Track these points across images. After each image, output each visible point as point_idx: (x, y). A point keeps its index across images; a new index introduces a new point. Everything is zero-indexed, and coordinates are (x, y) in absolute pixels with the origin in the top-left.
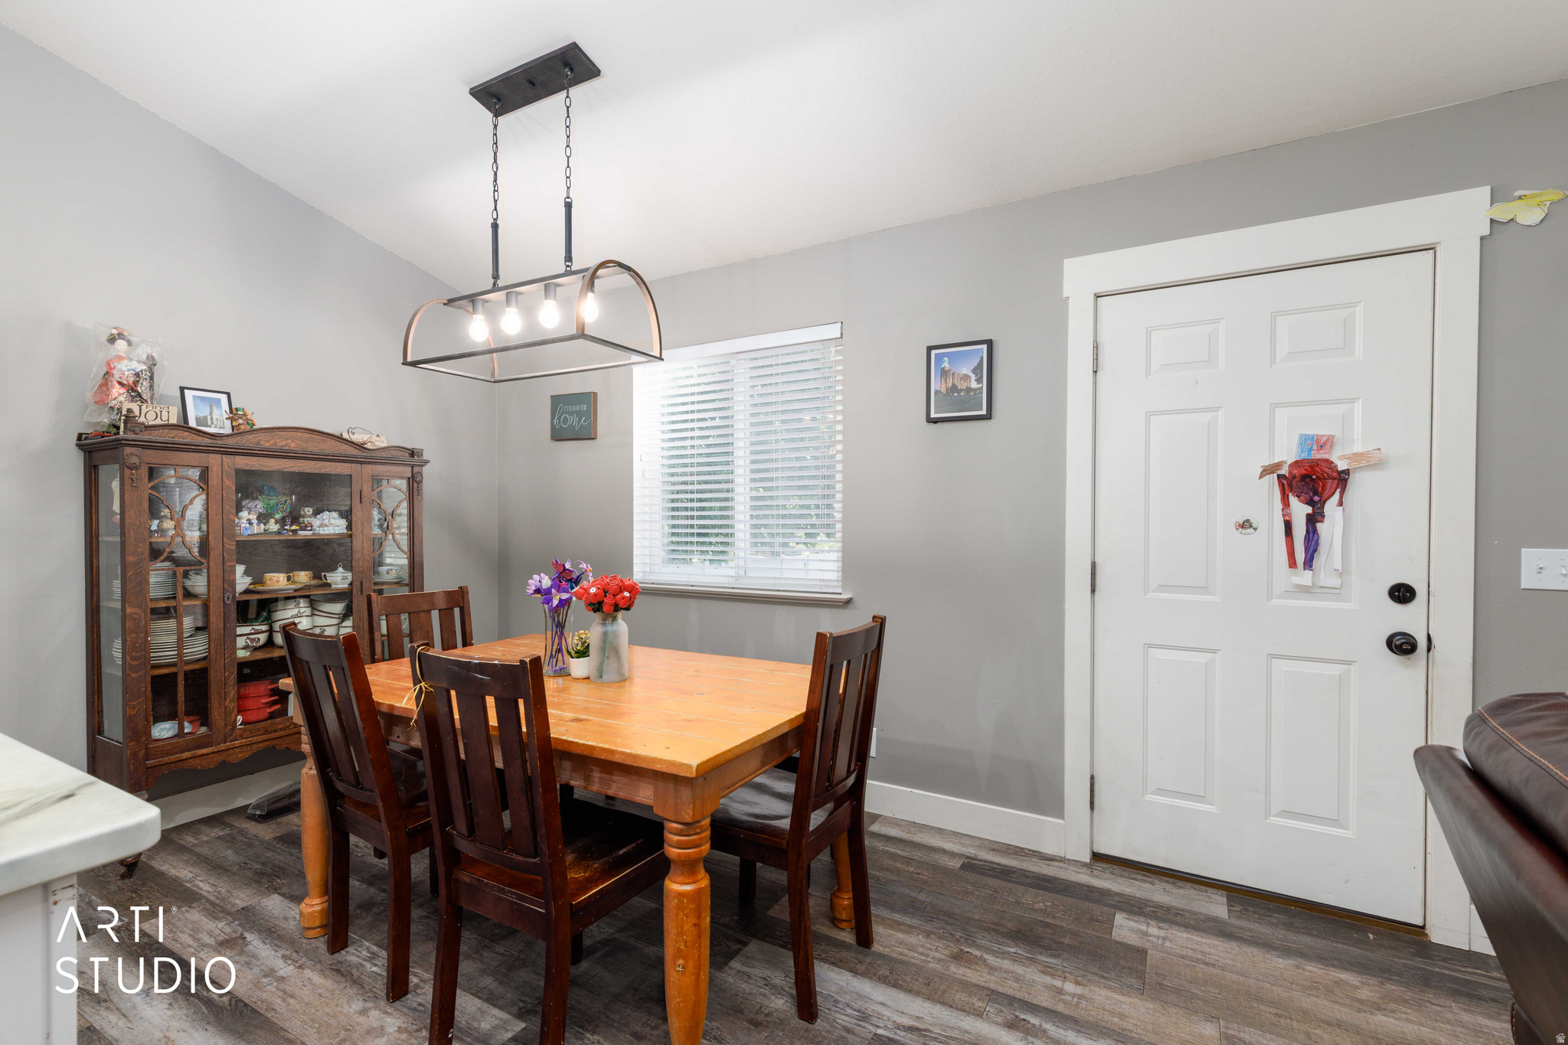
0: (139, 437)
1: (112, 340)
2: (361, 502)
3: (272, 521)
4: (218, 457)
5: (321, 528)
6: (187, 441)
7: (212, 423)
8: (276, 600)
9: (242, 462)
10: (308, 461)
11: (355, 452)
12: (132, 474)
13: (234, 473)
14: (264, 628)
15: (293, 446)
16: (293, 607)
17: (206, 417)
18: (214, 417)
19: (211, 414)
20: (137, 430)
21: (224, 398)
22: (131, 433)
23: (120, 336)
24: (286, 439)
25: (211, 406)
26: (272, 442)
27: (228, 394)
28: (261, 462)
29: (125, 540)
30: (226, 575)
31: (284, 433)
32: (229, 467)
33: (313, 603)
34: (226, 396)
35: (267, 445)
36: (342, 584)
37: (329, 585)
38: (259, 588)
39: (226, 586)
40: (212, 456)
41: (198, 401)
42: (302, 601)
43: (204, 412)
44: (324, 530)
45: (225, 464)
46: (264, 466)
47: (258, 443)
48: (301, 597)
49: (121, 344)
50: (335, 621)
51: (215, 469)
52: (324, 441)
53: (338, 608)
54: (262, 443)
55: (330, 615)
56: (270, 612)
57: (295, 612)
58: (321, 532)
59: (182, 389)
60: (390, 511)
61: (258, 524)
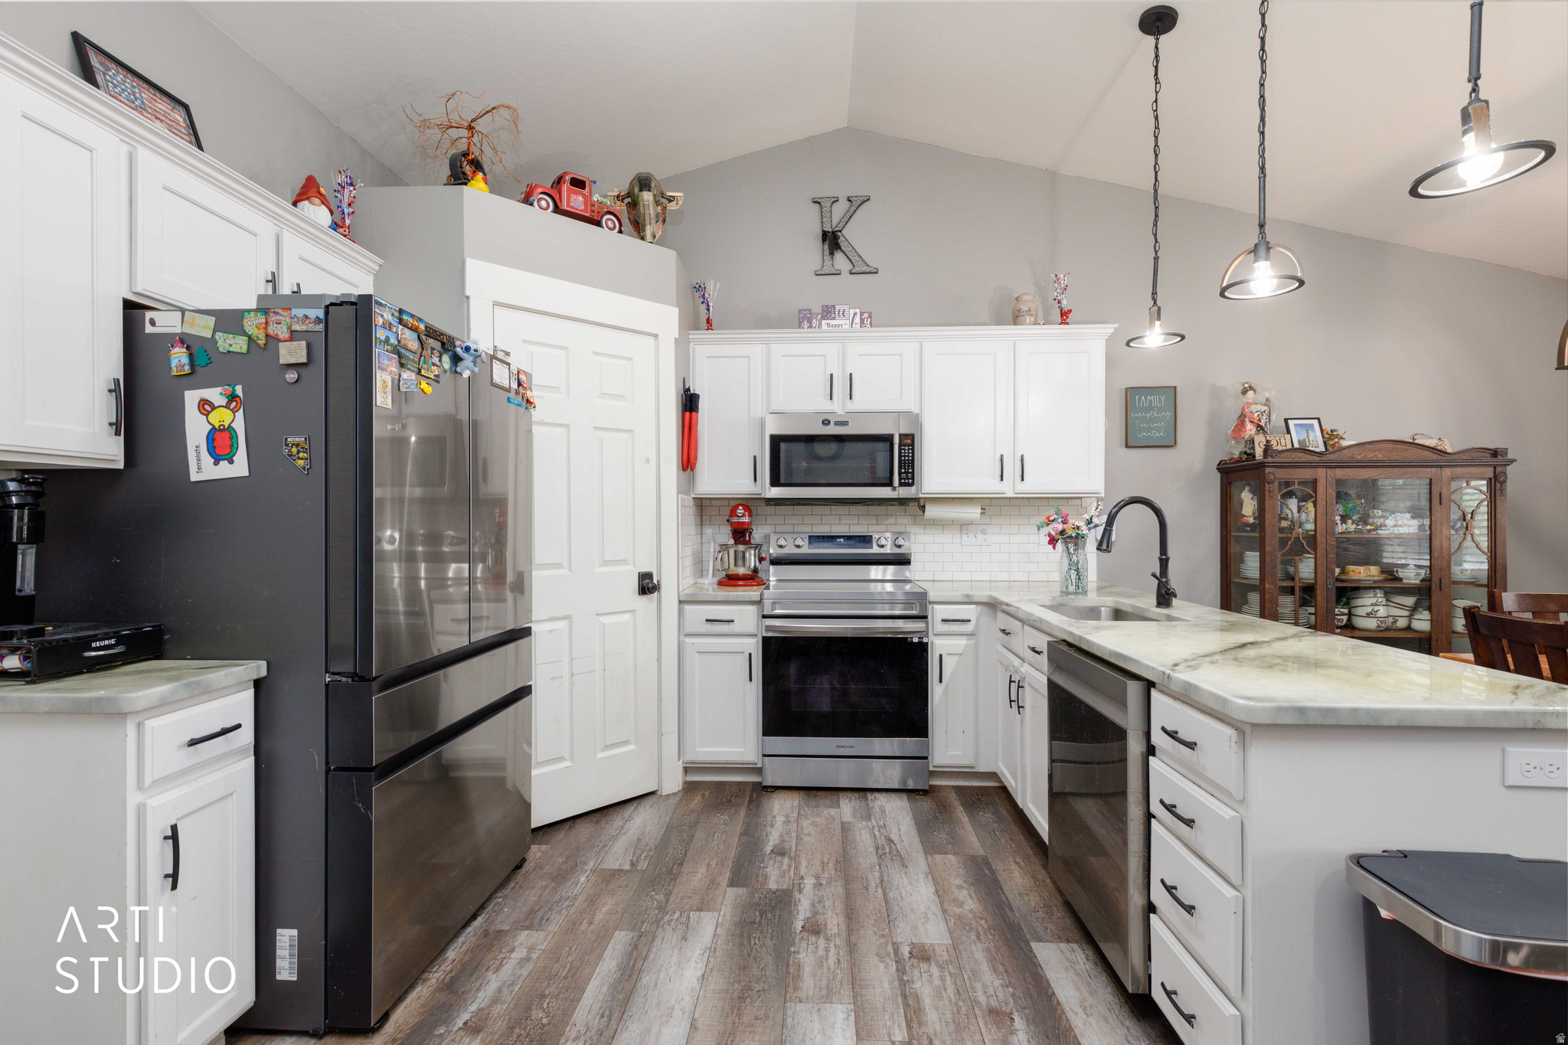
0: (1275, 460)
1: (1244, 392)
2: (1440, 504)
3: (1350, 521)
4: (1324, 470)
5: (1396, 528)
6: (1303, 460)
7: (1310, 444)
8: (1357, 589)
9: (1340, 473)
10: (1392, 469)
11: (1435, 457)
12: (1270, 487)
13: (1334, 482)
14: (1346, 611)
15: (1380, 456)
16: (1372, 596)
17: (1305, 440)
18: (1311, 439)
19: (1308, 436)
20: (1274, 455)
21: (1315, 422)
22: (1269, 458)
23: (1251, 388)
24: (1374, 451)
25: (1307, 430)
26: (1363, 455)
27: (1319, 419)
28: (1355, 473)
29: (1265, 535)
30: (1329, 565)
31: (1372, 446)
32: (1331, 478)
33: (1388, 594)
34: (1316, 421)
35: (1359, 457)
36: (1415, 579)
37: (1400, 580)
38: (1343, 577)
39: (1328, 573)
40: (1320, 470)
41: (1298, 428)
42: (1378, 591)
43: (1303, 436)
44: (1398, 530)
45: (1328, 475)
46: (1357, 475)
47: (1352, 457)
48: (1379, 588)
49: (1251, 393)
50: (1406, 613)
51: (1321, 480)
52: (1406, 450)
53: (1410, 601)
54: (1355, 456)
55: (1402, 606)
56: (1349, 599)
57: (1374, 600)
58: (1396, 532)
59: (1286, 420)
60: (1469, 510)
61: (1341, 524)
